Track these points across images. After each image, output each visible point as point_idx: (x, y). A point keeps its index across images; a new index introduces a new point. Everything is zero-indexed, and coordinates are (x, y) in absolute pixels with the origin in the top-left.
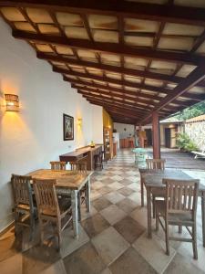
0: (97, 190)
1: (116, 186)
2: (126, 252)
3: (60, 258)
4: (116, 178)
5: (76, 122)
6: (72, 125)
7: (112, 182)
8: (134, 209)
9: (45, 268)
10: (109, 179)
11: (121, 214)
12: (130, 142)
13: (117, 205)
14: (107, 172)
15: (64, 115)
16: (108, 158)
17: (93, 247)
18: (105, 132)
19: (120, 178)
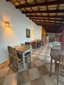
0: (36, 54)
1: (43, 54)
2: (39, 78)
3: (18, 72)
4: (44, 51)
5: (31, 32)
6: (30, 33)
7: (42, 52)
8: (47, 63)
9: (13, 73)
10: (41, 51)
11: (42, 64)
12: (53, 40)
13: (41, 60)
14: (41, 49)
15: (27, 29)
16: (43, 44)
17: (28, 72)
18: (42, 36)
19: (45, 52)
